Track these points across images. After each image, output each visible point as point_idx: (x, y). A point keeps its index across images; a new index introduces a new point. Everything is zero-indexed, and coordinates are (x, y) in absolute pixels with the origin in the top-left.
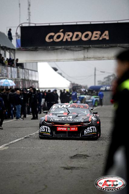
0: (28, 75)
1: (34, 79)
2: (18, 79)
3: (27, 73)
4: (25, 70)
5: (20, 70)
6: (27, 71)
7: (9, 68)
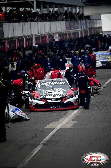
0: (93, 24)
1: (98, 26)
2: (87, 28)
3: (93, 22)
4: (91, 20)
5: (88, 21)
6: (93, 21)
7: (79, 21)
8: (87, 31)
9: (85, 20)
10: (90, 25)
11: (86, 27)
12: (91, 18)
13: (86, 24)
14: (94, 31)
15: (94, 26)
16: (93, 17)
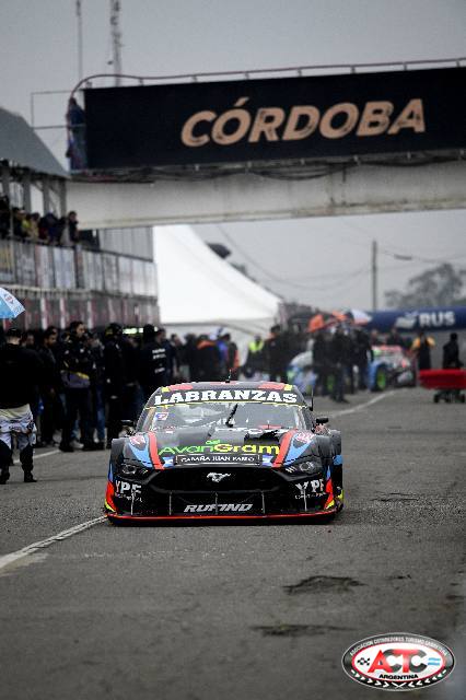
0: (114, 276)
1: (139, 290)
2: (80, 290)
3: (114, 268)
4: (105, 256)
5: (88, 257)
6: (114, 262)
7: (44, 250)
8: (86, 301)
9: (74, 248)
10: (99, 277)
11: (79, 284)
12: (102, 246)
13: (78, 269)
14: (119, 311)
15: (118, 284)
16: (115, 245)
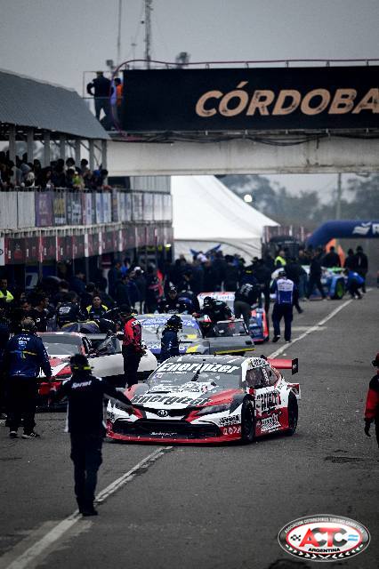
0: (140, 208)
1: (159, 217)
2: (114, 224)
3: (140, 204)
4: (134, 194)
5: (120, 196)
6: (140, 198)
7: (88, 196)
8: (117, 232)
9: (111, 192)
10: (129, 211)
11: (114, 219)
12: (132, 188)
13: (113, 208)
14: (142, 235)
15: (143, 215)
16: (142, 185)
